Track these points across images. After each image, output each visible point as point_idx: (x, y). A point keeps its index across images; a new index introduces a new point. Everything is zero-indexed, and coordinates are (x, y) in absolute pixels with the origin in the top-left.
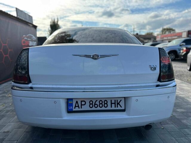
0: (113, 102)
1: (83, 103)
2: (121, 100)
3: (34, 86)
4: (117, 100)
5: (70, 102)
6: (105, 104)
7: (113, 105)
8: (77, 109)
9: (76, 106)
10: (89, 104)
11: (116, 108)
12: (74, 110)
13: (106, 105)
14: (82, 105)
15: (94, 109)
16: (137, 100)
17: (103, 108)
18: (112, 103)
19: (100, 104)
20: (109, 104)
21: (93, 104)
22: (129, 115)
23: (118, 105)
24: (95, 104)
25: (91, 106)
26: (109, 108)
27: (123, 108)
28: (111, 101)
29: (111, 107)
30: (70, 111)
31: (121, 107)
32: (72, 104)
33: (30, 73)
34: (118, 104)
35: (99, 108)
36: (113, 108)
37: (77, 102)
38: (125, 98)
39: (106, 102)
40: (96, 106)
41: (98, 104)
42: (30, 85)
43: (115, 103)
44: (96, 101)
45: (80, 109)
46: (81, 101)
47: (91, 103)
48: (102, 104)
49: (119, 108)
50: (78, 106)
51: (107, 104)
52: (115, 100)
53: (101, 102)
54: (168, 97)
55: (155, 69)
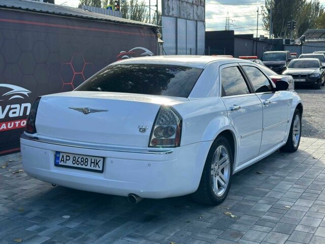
0: (93, 161)
1: (68, 158)
2: (100, 160)
3: (38, 136)
4: (97, 160)
5: (58, 156)
6: (86, 162)
7: (93, 164)
8: (62, 163)
9: (61, 160)
11: (95, 168)
12: (60, 164)
13: (86, 164)
14: (66, 160)
15: (76, 165)
16: (112, 162)
17: (84, 166)
18: (91, 163)
19: (82, 161)
20: (89, 162)
22: (105, 178)
24: (77, 161)
25: (74, 162)
26: (88, 167)
27: (101, 169)
28: (91, 159)
29: (91, 166)
30: (57, 165)
31: (99, 167)
32: (59, 157)
33: (36, 123)
34: (97, 164)
35: (80, 166)
36: (92, 168)
37: (63, 156)
38: (104, 158)
39: (86, 160)
40: (78, 163)
41: (80, 161)
42: (34, 135)
43: (94, 163)
44: (79, 157)
45: (64, 164)
46: (67, 156)
47: (74, 159)
48: (83, 161)
49: (97, 168)
50: (64, 161)
51: (87, 162)
54: (149, 165)
55: (144, 130)
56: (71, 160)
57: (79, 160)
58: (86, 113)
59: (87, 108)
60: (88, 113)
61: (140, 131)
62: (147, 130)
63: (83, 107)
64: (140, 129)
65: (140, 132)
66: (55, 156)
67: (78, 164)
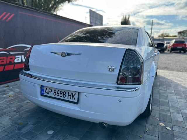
0: (70, 94)
1: (50, 91)
2: (75, 94)
4: (73, 93)
5: (43, 88)
6: (64, 94)
7: (69, 97)
8: (46, 94)
9: (45, 92)
10: (54, 92)
11: (71, 100)
12: (44, 94)
13: (64, 96)
14: (49, 92)
15: (56, 96)
16: (86, 96)
17: (62, 98)
18: (69, 95)
19: (61, 94)
20: (67, 95)
21: (56, 93)
22: (80, 109)
23: (73, 98)
24: (57, 93)
25: (55, 94)
26: (66, 98)
27: (76, 101)
28: (68, 93)
29: (68, 98)
30: (42, 95)
31: (75, 100)
32: (44, 89)
33: (29, 64)
34: (73, 96)
35: (59, 97)
36: (69, 99)
37: (46, 89)
38: (79, 93)
39: (65, 93)
41: (59, 94)
42: (28, 72)
43: (71, 96)
44: (59, 91)
45: (48, 95)
46: (49, 89)
47: (55, 91)
48: (62, 94)
49: (73, 100)
50: (47, 92)
51: (65, 94)
52: (71, 93)
53: (61, 92)
54: (120, 101)
55: (113, 70)
56: (53, 92)
57: (59, 92)
58: (63, 56)
59: (64, 52)
60: (66, 56)
61: (109, 70)
62: (115, 70)
63: (62, 51)
64: (109, 69)
65: (109, 72)
66: (41, 88)
67: (58, 96)
